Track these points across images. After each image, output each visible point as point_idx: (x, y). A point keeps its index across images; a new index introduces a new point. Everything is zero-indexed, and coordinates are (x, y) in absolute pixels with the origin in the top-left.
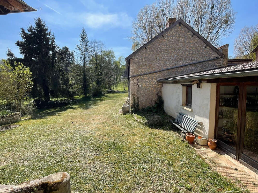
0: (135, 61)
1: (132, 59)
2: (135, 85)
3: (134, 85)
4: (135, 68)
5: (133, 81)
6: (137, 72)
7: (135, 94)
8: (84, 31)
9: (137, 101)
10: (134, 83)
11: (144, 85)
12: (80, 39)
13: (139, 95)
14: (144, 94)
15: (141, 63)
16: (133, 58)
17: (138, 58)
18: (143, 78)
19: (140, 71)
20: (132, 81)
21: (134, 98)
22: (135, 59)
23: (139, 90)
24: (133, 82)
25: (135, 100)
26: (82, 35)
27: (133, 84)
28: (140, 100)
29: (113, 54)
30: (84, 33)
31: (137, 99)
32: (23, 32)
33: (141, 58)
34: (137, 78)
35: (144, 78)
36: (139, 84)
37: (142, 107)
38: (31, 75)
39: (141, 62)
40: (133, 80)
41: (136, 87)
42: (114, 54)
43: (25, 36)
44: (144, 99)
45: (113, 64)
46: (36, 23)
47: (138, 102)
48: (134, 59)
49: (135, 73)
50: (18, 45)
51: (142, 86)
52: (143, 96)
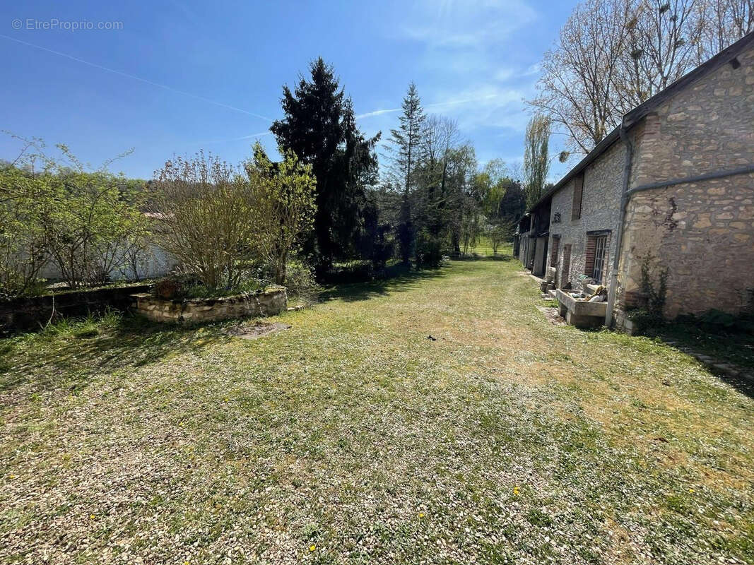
0: (671, 121)
1: (656, 114)
2: (655, 222)
3: (650, 220)
4: (665, 151)
5: (652, 205)
6: (673, 169)
7: (650, 258)
8: (412, 90)
9: (656, 286)
10: (655, 213)
11: (703, 223)
12: (401, 112)
13: (670, 261)
14: (698, 259)
15: (700, 129)
16: (663, 110)
17: (685, 110)
18: (700, 191)
19: (692, 165)
20: (647, 204)
21: (644, 273)
22: (668, 113)
23: (672, 242)
24: (649, 209)
25: (647, 279)
26: (406, 102)
27: (649, 217)
28: (671, 282)
29: (470, 155)
30: (412, 95)
31: (658, 278)
32: (288, 95)
33: (700, 109)
34: (669, 193)
35: (705, 193)
36: (676, 216)
37: (681, 310)
38: (314, 184)
39: (699, 125)
40: (650, 202)
41: (663, 229)
42: (474, 155)
43: (291, 106)
44: (693, 279)
45: (471, 181)
46: (313, 73)
47: (663, 289)
48: (664, 117)
49: (665, 173)
50: (274, 133)
51: (689, 227)
52: (688, 268)
